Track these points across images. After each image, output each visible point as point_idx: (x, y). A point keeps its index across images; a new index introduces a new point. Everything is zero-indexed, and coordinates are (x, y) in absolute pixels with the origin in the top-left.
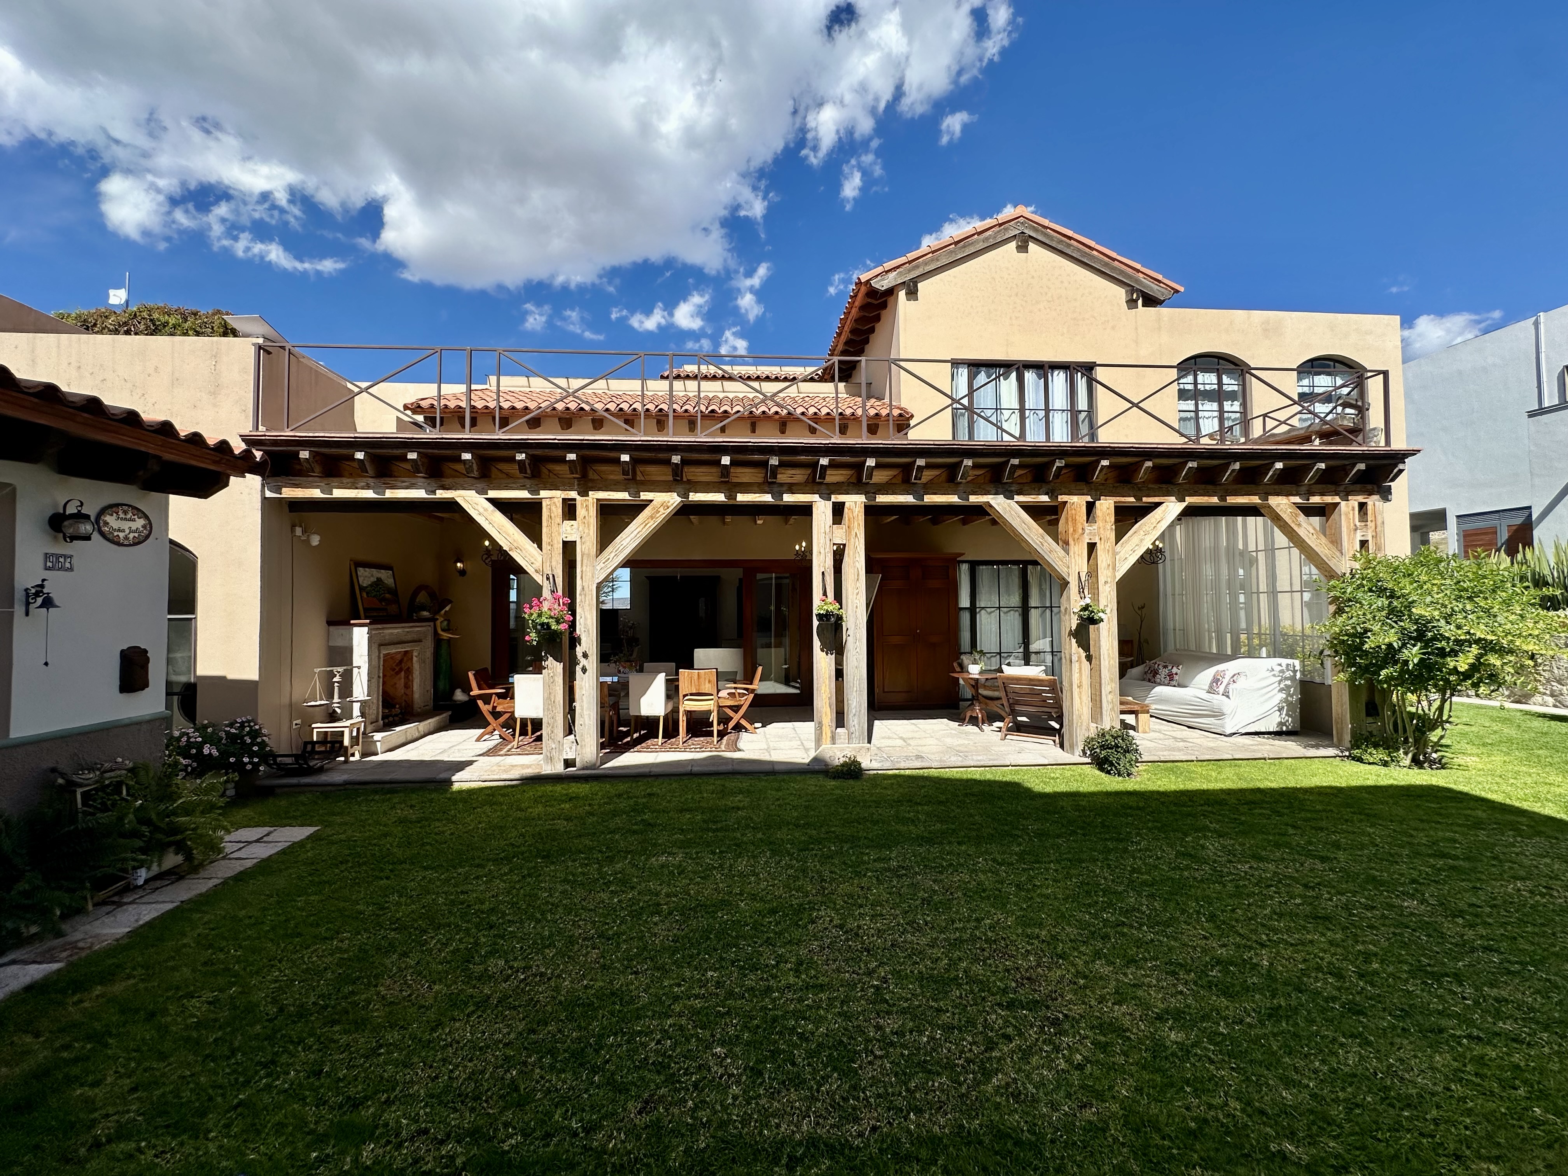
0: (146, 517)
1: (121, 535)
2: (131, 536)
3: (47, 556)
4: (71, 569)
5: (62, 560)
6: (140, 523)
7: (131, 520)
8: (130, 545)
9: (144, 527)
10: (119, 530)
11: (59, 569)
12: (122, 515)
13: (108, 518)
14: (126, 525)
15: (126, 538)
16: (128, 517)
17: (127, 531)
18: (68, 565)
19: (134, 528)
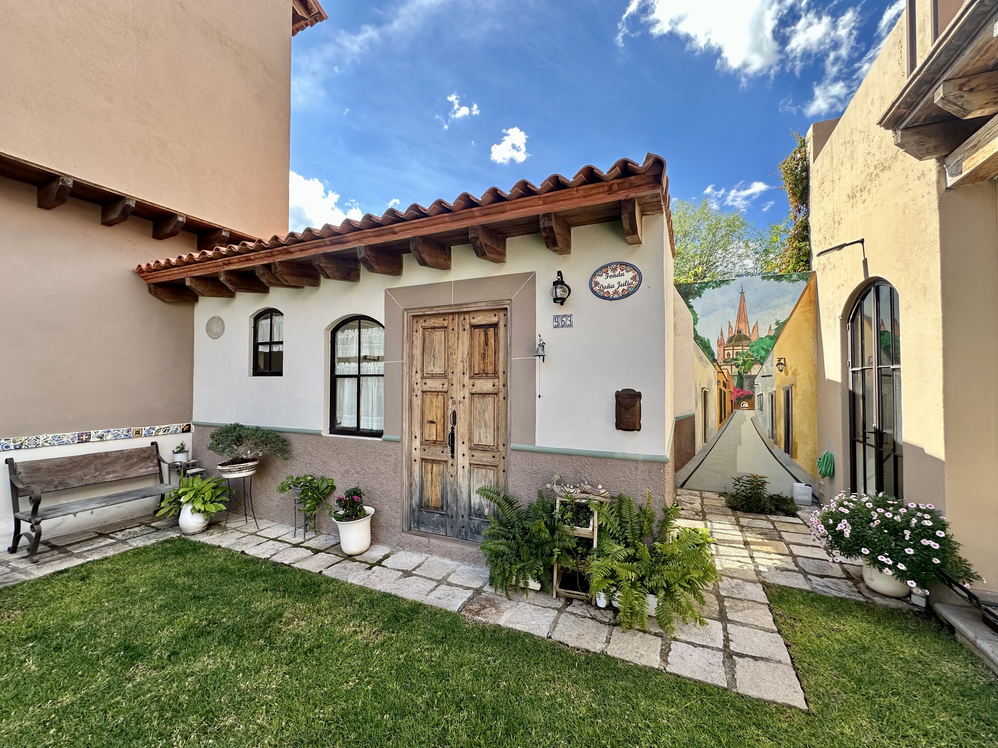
0: (634, 268)
1: (611, 291)
2: (621, 289)
3: (556, 317)
4: (571, 326)
5: (564, 319)
6: (628, 276)
7: (619, 275)
8: (620, 298)
9: (634, 278)
10: (609, 287)
11: (563, 326)
12: (610, 273)
13: (598, 279)
14: (614, 281)
15: (616, 292)
16: (617, 273)
17: (616, 286)
18: (569, 323)
19: (623, 282)
